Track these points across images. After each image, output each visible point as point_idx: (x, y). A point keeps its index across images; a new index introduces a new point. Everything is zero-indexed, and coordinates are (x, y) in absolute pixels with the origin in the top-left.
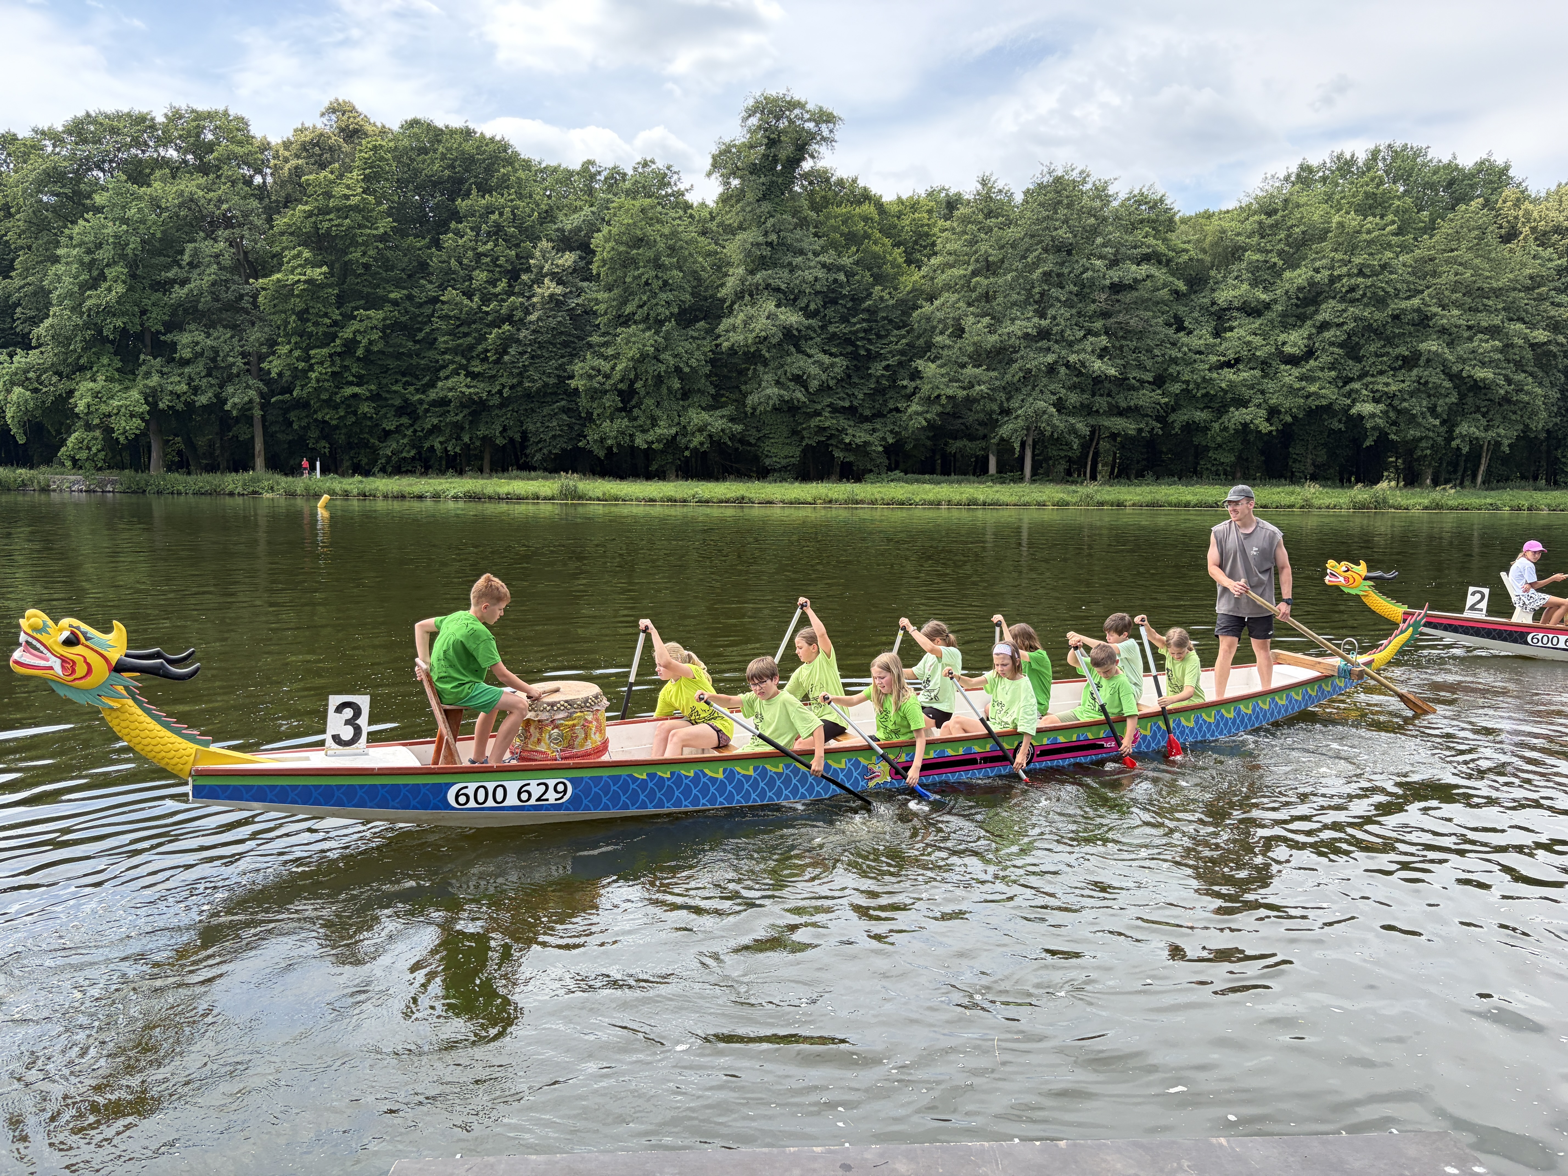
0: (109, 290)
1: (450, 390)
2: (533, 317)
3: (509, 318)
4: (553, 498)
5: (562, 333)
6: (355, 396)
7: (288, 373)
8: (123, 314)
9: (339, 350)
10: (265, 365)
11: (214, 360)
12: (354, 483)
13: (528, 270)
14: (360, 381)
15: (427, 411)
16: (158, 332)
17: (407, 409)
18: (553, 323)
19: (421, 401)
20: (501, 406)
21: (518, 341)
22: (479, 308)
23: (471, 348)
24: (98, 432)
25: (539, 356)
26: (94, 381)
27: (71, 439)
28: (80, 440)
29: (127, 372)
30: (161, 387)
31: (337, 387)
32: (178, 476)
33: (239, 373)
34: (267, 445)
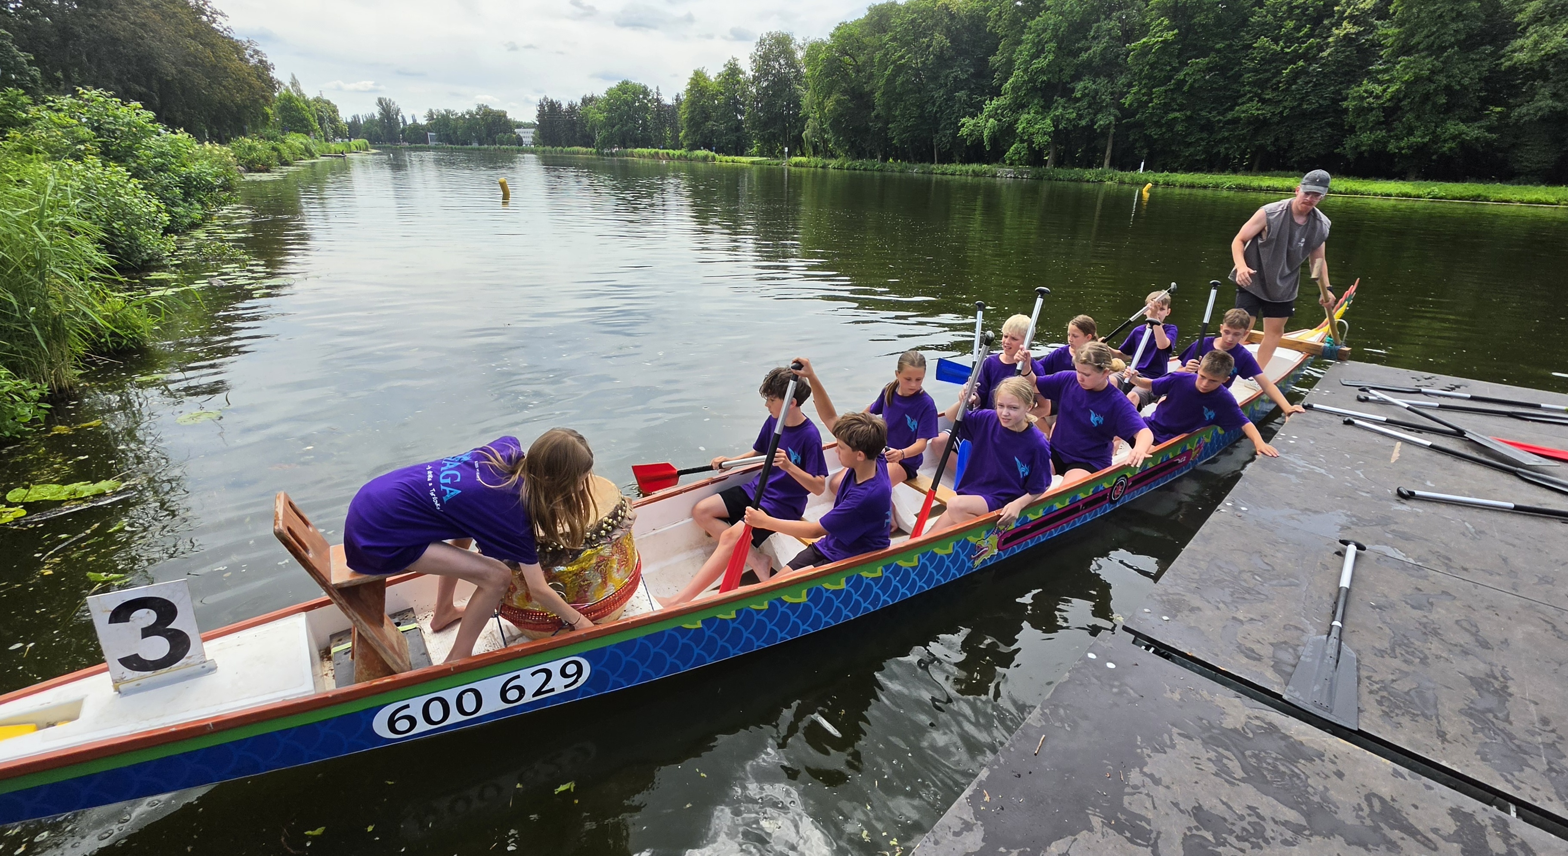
0: (1045, 58)
1: (1244, 112)
2: (1325, 54)
3: (1304, 56)
5: (1347, 64)
6: (1175, 119)
7: (1136, 105)
8: (1050, 72)
9: (1172, 87)
10: (1122, 101)
11: (1094, 98)
12: (1161, 177)
14: (1181, 108)
15: (1223, 127)
16: (1067, 82)
17: (1208, 127)
18: (1341, 57)
19: (1219, 121)
20: (1278, 123)
21: (1307, 73)
22: (1282, 49)
23: (1268, 80)
24: (1025, 144)
25: (1321, 84)
26: (1029, 113)
27: (1012, 148)
28: (1016, 149)
29: (1046, 107)
30: (1062, 114)
31: (1166, 113)
32: (1060, 169)
33: (1107, 106)
34: (1113, 151)
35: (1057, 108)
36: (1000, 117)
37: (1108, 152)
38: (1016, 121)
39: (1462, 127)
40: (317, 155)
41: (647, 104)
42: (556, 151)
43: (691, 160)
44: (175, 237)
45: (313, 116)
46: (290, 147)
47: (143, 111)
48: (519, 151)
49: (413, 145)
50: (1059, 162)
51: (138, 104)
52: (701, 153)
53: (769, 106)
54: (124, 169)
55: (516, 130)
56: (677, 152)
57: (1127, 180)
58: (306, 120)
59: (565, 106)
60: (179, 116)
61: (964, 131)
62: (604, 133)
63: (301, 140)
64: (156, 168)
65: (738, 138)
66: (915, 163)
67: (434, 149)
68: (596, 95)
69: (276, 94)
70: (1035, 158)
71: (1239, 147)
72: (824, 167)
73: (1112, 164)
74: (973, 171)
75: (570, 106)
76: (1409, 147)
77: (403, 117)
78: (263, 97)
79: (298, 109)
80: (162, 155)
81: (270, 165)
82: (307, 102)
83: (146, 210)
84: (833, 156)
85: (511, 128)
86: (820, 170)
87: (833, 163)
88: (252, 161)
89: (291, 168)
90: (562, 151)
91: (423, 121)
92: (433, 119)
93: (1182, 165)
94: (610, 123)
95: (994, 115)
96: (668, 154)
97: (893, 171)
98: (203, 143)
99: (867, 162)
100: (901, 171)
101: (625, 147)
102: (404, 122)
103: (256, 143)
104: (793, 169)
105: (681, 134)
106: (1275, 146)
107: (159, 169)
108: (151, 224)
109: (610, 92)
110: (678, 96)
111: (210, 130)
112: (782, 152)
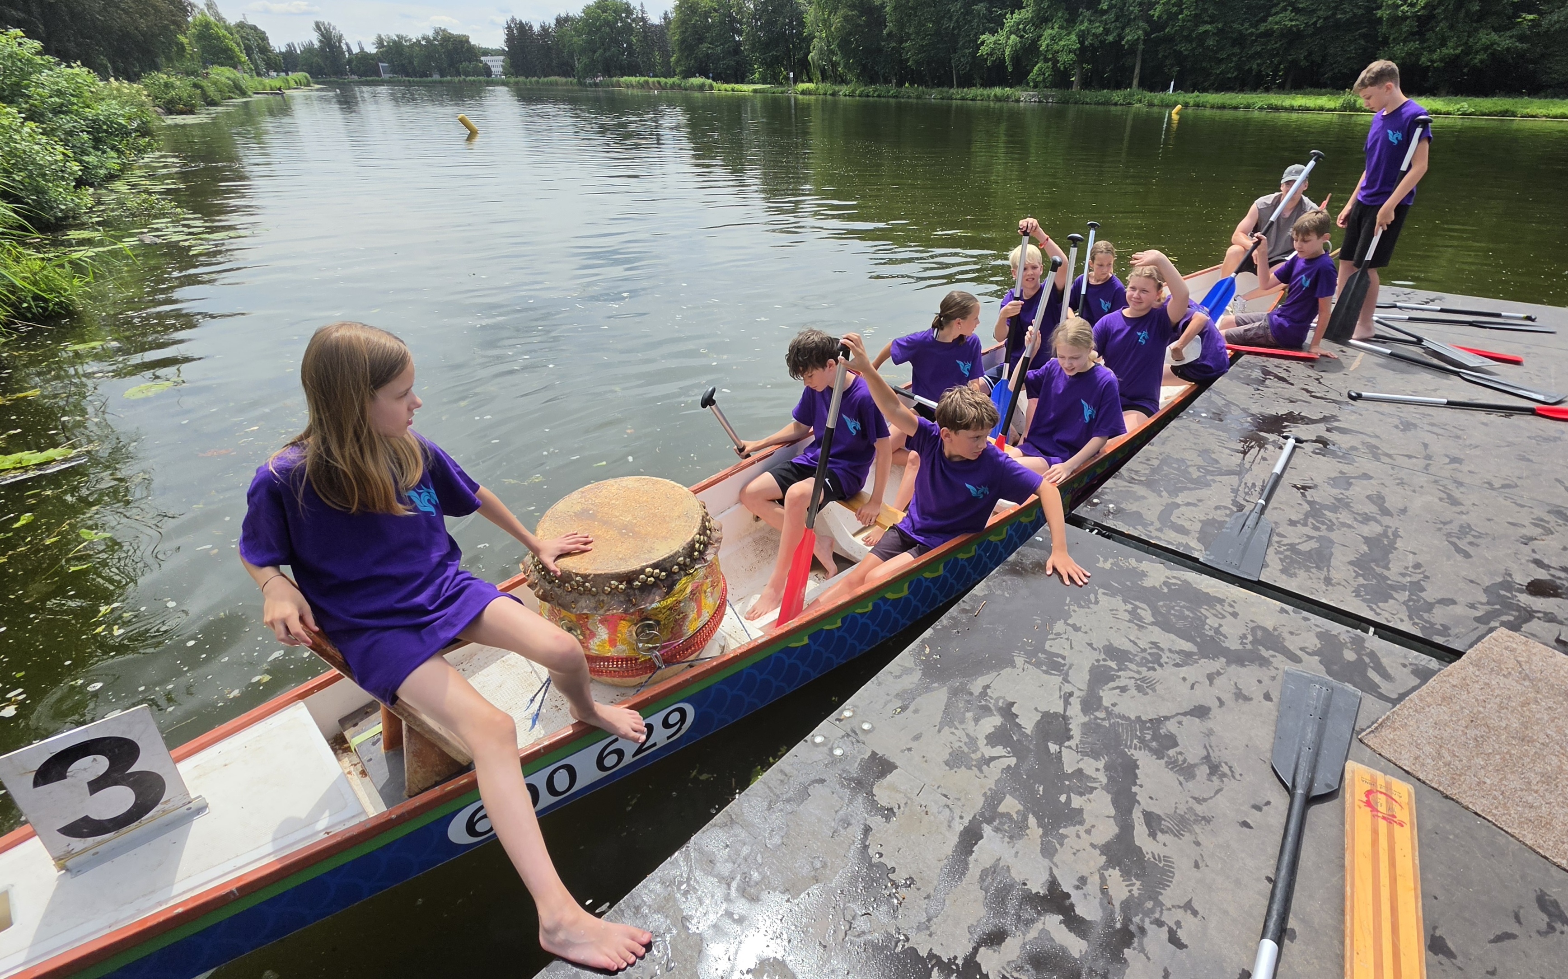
1: (1276, 23)
6: (1206, 32)
7: (1165, 17)
10: (1151, 12)
11: (1122, 10)
12: (1193, 97)
15: (1256, 41)
17: (1240, 40)
19: (1252, 34)
20: (1313, 35)
24: (1050, 63)
26: (1053, 28)
27: (1036, 68)
28: (1040, 69)
29: (1071, 21)
30: (1088, 30)
31: (1197, 26)
32: (1088, 92)
33: (1135, 19)
34: (1141, 69)
35: (1082, 22)
36: (1022, 33)
37: (1137, 71)
38: (1039, 38)
39: (1494, 36)
40: (250, 93)
41: (630, 24)
42: (531, 82)
43: (686, 89)
44: (91, 190)
45: (238, 45)
46: (215, 83)
47: (26, 39)
48: (489, 84)
49: (364, 79)
50: (1086, 84)
51: (18, 32)
52: (697, 80)
53: (770, 24)
54: (14, 110)
55: (482, 58)
56: (670, 81)
57: (1156, 102)
58: (231, 50)
59: (536, 28)
60: (71, 46)
61: (984, 50)
62: (585, 60)
63: (228, 74)
64: (54, 109)
65: (738, 63)
66: (932, 88)
67: (389, 82)
68: (571, 14)
69: (190, 19)
70: (1061, 79)
71: (1272, 62)
72: (834, 94)
73: (1142, 85)
74: (995, 95)
75: (543, 28)
76: (1441, 60)
77: (347, 44)
78: (174, 23)
79: (219, 37)
80: (59, 93)
81: (194, 106)
82: (227, 28)
83: (50, 159)
84: (843, 81)
85: (476, 56)
86: (829, 98)
87: (844, 89)
88: (171, 101)
89: (219, 109)
90: (538, 82)
91: (372, 49)
92: (383, 46)
93: (1213, 84)
94: (590, 48)
95: (1015, 31)
96: (659, 83)
97: (909, 97)
98: (107, 80)
99: (881, 88)
100: (918, 97)
101: (610, 76)
102: (349, 50)
103: (173, 79)
104: (800, 97)
105: (673, 59)
106: (1307, 61)
107: (58, 111)
108: (59, 175)
109: (587, 10)
110: (666, 14)
111: (113, 63)
112: (787, 78)
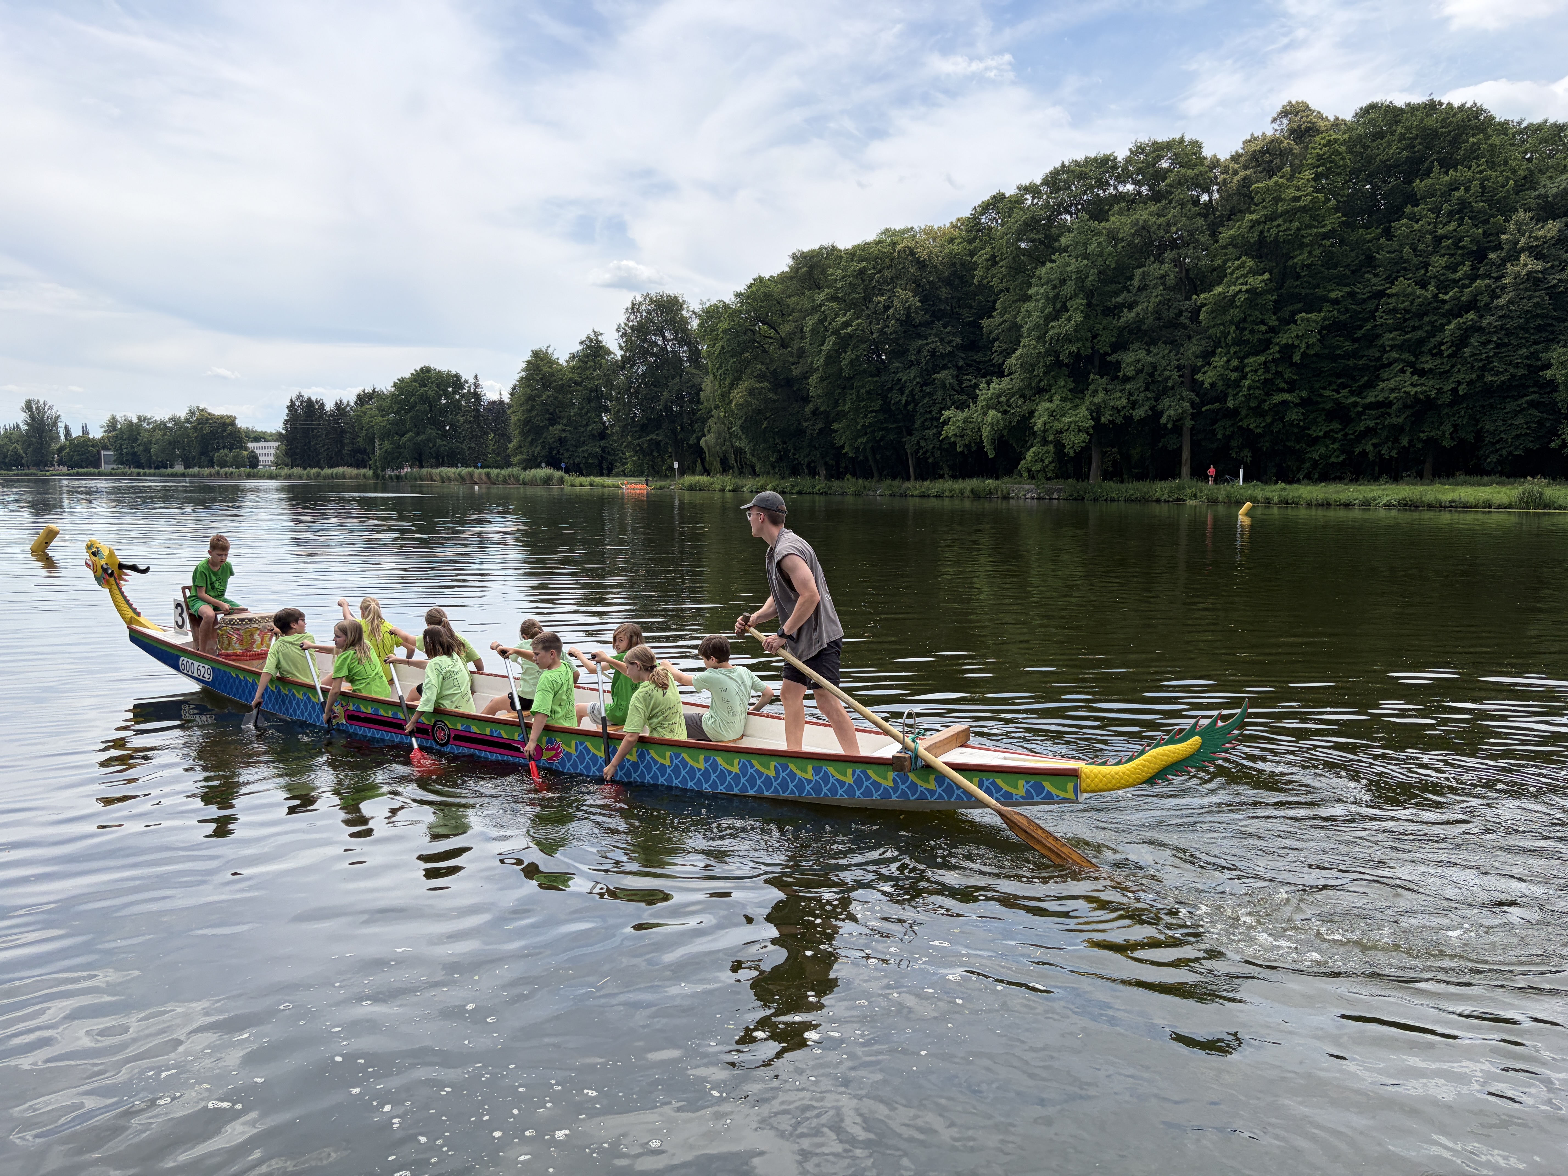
0: (1069, 319)
1: (1392, 390)
2: (1502, 301)
3: (1471, 306)
4: (1510, 506)
5: (1538, 316)
6: (1284, 402)
7: (1222, 384)
8: (1078, 340)
9: (1274, 356)
10: (1199, 377)
11: (1151, 375)
12: (1276, 491)
13: (1499, 247)
14: (1292, 387)
15: (1363, 414)
16: (1106, 354)
17: (1340, 413)
18: (1527, 305)
19: (1355, 404)
20: (1452, 404)
21: (1481, 330)
22: (1436, 296)
23: (1421, 342)
24: (1051, 448)
25: (1506, 345)
26: (1051, 401)
27: (1030, 454)
28: (1036, 454)
29: (1078, 392)
30: (1105, 403)
31: (1268, 394)
32: (1114, 485)
33: (1174, 387)
34: (1192, 451)
35: (1095, 393)
36: (1006, 407)
37: (1185, 455)
38: (1032, 413)
41: (458, 401)
42: (308, 475)
43: (526, 484)
48: (253, 477)
49: (75, 470)
50: (1112, 474)
52: (542, 473)
53: (647, 400)
55: (251, 445)
56: (504, 472)
57: (1217, 498)
59: (329, 407)
61: (949, 430)
62: (387, 446)
65: (601, 449)
66: (878, 481)
67: (110, 475)
68: (378, 389)
70: (1070, 468)
72: (735, 490)
73: (1196, 474)
74: (973, 490)
75: (339, 406)
77: (65, 426)
84: (750, 472)
85: (241, 442)
86: (729, 494)
90: (318, 475)
91: (98, 433)
92: (115, 430)
94: (397, 429)
95: (995, 404)
96: (488, 475)
97: (844, 494)
99: (804, 482)
100: (857, 495)
101: (421, 467)
102: (67, 434)
104: (687, 493)
105: (512, 446)
106: (1454, 439)
109: (400, 384)
112: (670, 470)
